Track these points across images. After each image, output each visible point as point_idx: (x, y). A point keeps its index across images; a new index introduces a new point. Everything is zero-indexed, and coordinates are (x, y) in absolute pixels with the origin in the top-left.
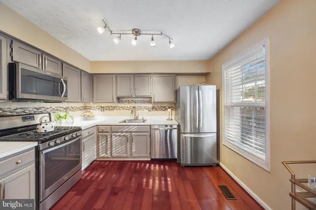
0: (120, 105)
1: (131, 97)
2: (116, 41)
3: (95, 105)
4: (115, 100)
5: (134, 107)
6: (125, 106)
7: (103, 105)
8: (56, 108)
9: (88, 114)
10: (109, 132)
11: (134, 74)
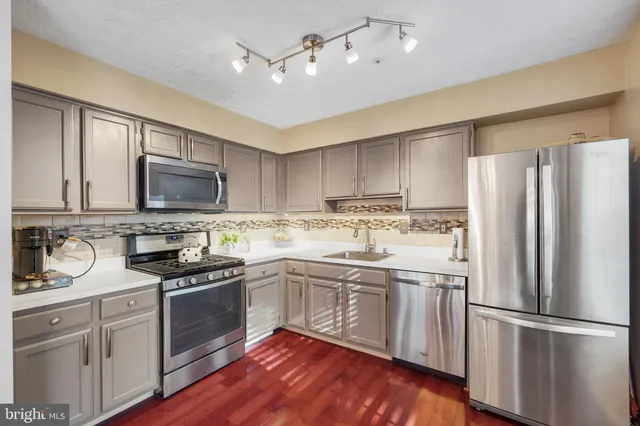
0: (338, 217)
1: (354, 198)
2: (277, 78)
3: (295, 218)
4: (322, 205)
5: (367, 223)
6: (348, 219)
7: (308, 217)
8: (224, 222)
9: (279, 235)
10: (302, 275)
11: (358, 143)
